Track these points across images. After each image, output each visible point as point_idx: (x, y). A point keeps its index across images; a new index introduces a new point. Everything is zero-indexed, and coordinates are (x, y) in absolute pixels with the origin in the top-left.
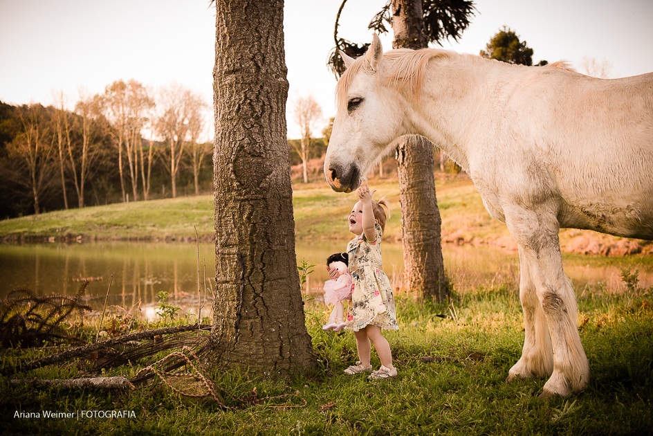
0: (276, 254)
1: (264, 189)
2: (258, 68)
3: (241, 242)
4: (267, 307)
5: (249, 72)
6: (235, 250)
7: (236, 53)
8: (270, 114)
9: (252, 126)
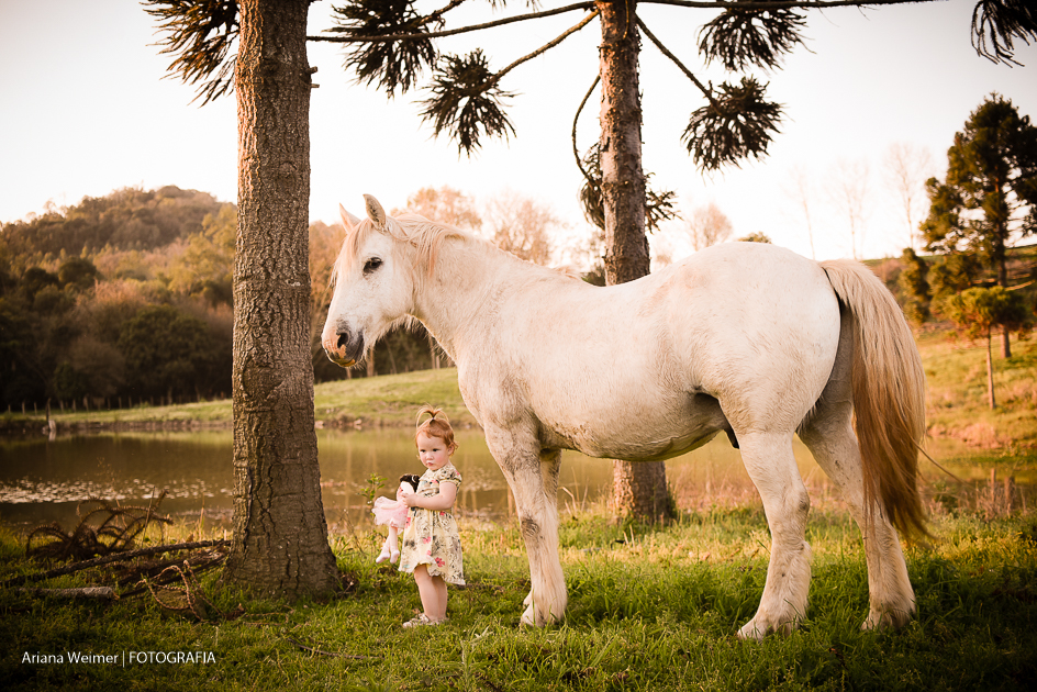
0: (286, 468)
1: (272, 400)
2: (268, 275)
3: (250, 455)
4: (274, 524)
5: (259, 279)
6: (245, 464)
7: (249, 258)
8: (281, 322)
9: (261, 335)
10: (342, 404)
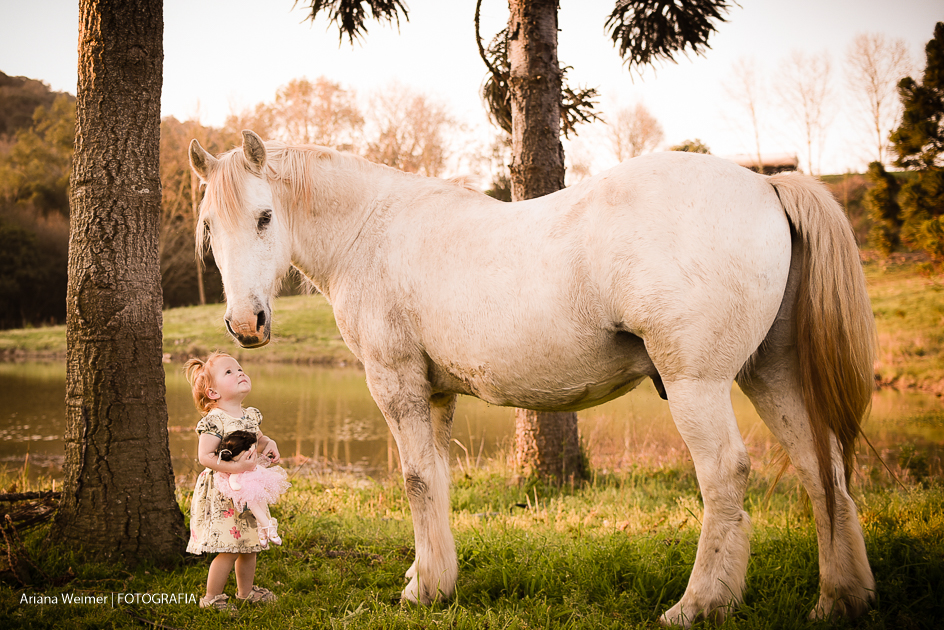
0: (128, 409)
1: (112, 328)
2: (111, 179)
3: (86, 392)
4: (112, 474)
5: (101, 184)
6: (79, 403)
7: (89, 159)
8: (126, 235)
9: (102, 251)
10: (194, 334)
